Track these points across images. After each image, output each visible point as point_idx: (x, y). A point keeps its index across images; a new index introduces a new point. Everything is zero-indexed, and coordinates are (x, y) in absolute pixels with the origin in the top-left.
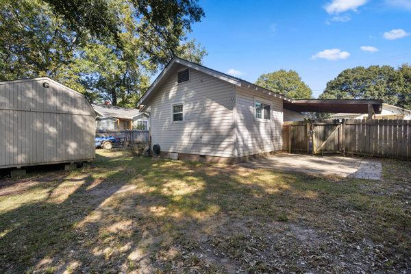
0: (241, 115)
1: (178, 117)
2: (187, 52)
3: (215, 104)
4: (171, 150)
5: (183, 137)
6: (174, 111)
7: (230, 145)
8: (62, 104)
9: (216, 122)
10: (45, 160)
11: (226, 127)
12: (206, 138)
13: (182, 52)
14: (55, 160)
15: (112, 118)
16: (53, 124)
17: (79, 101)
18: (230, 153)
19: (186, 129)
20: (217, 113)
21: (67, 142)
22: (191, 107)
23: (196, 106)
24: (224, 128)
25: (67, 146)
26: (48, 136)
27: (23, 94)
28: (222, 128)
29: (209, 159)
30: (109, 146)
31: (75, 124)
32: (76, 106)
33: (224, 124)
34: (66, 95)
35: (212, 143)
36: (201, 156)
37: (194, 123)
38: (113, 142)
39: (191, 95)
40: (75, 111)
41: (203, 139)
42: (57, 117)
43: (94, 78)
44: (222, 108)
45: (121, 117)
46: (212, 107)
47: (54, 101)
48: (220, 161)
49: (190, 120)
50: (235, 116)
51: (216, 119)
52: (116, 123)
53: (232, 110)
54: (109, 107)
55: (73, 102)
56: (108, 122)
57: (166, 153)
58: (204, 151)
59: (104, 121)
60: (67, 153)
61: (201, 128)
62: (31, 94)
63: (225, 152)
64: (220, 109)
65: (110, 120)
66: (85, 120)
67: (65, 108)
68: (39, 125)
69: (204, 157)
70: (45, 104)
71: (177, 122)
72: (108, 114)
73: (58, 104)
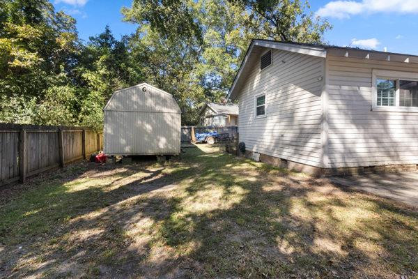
0: (340, 102)
1: (260, 111)
2: (301, 32)
3: (299, 89)
4: (254, 150)
5: (265, 134)
6: (258, 104)
7: (317, 148)
8: (155, 105)
9: (299, 115)
10: (143, 151)
11: (312, 122)
12: (289, 136)
13: (295, 34)
14: (150, 152)
15: (223, 115)
16: (149, 122)
17: (169, 101)
18: (318, 160)
19: (268, 125)
20: (301, 102)
21: (158, 137)
22: (273, 97)
23: (278, 96)
24: (310, 122)
25: (159, 140)
26: (145, 132)
27: (129, 98)
28: (307, 122)
29: (292, 165)
30: (211, 141)
31: (165, 122)
32: (165, 106)
33: (311, 117)
34: (158, 96)
35: (294, 144)
36: (282, 160)
37: (276, 117)
38: (216, 138)
39: (273, 81)
40: (165, 110)
41: (284, 139)
42: (152, 116)
43: (218, 79)
44: (308, 95)
45: (232, 113)
46: (296, 94)
47: (150, 102)
48: (304, 170)
49: (271, 113)
50: (325, 104)
51: (299, 110)
52: (227, 119)
53: (320, 95)
54: (224, 105)
55: (164, 102)
56: (220, 119)
57: (251, 153)
58: (286, 154)
59: (217, 118)
60: (158, 146)
61: (283, 124)
62: (134, 98)
63: (310, 158)
64: (304, 96)
65: (222, 117)
66: (173, 117)
67: (158, 108)
68: (139, 122)
69: (285, 161)
70: (144, 106)
71: (260, 116)
72: (221, 111)
73: (153, 105)
